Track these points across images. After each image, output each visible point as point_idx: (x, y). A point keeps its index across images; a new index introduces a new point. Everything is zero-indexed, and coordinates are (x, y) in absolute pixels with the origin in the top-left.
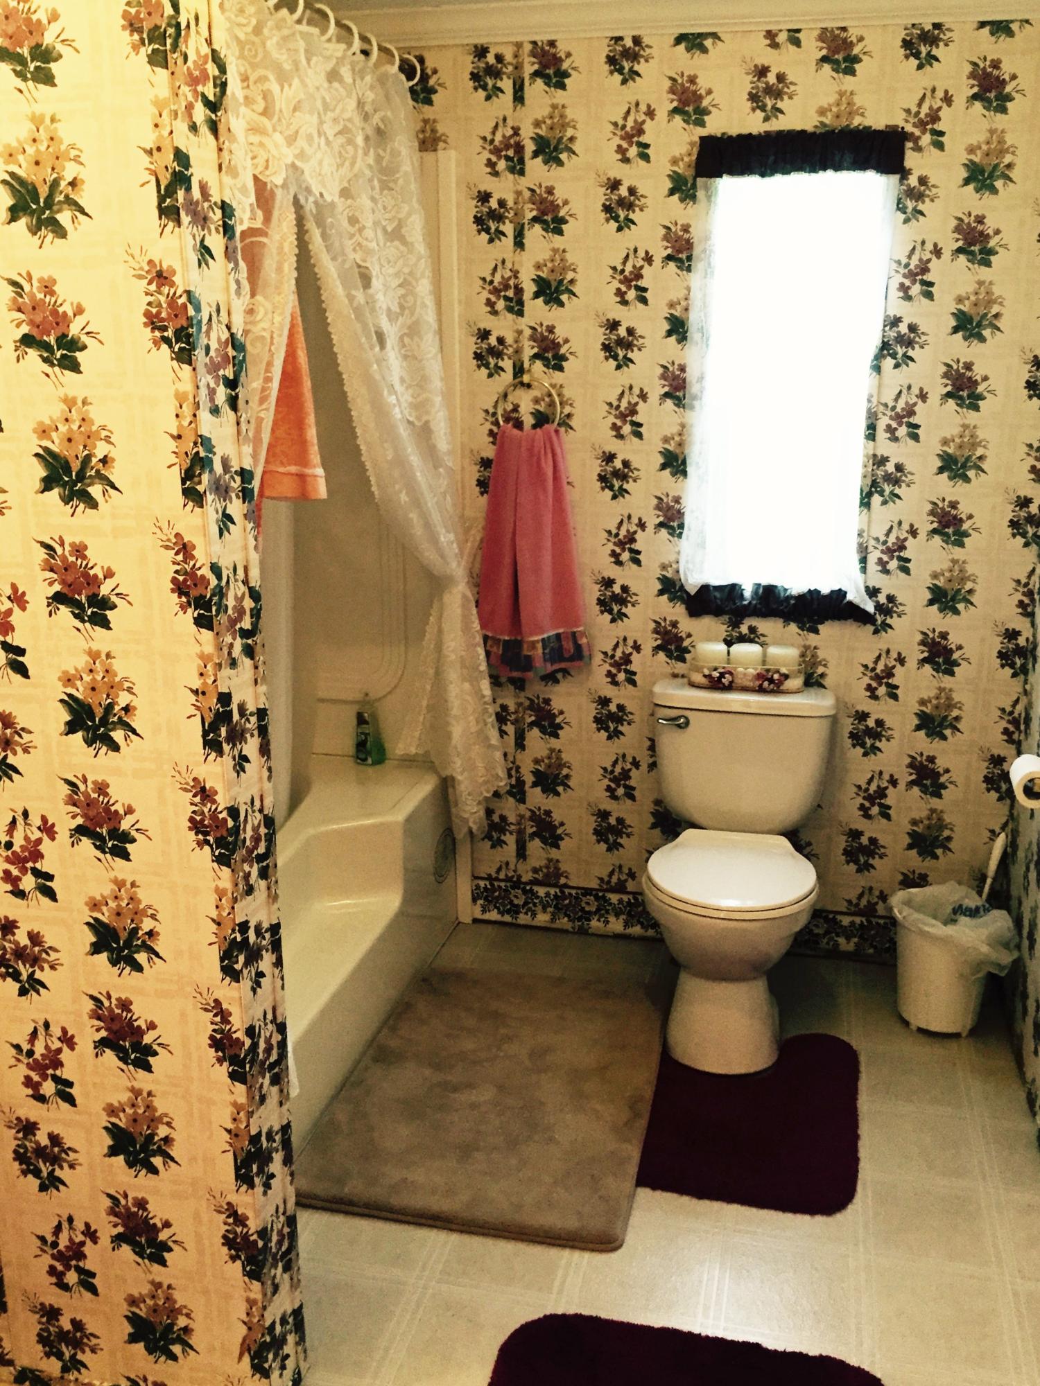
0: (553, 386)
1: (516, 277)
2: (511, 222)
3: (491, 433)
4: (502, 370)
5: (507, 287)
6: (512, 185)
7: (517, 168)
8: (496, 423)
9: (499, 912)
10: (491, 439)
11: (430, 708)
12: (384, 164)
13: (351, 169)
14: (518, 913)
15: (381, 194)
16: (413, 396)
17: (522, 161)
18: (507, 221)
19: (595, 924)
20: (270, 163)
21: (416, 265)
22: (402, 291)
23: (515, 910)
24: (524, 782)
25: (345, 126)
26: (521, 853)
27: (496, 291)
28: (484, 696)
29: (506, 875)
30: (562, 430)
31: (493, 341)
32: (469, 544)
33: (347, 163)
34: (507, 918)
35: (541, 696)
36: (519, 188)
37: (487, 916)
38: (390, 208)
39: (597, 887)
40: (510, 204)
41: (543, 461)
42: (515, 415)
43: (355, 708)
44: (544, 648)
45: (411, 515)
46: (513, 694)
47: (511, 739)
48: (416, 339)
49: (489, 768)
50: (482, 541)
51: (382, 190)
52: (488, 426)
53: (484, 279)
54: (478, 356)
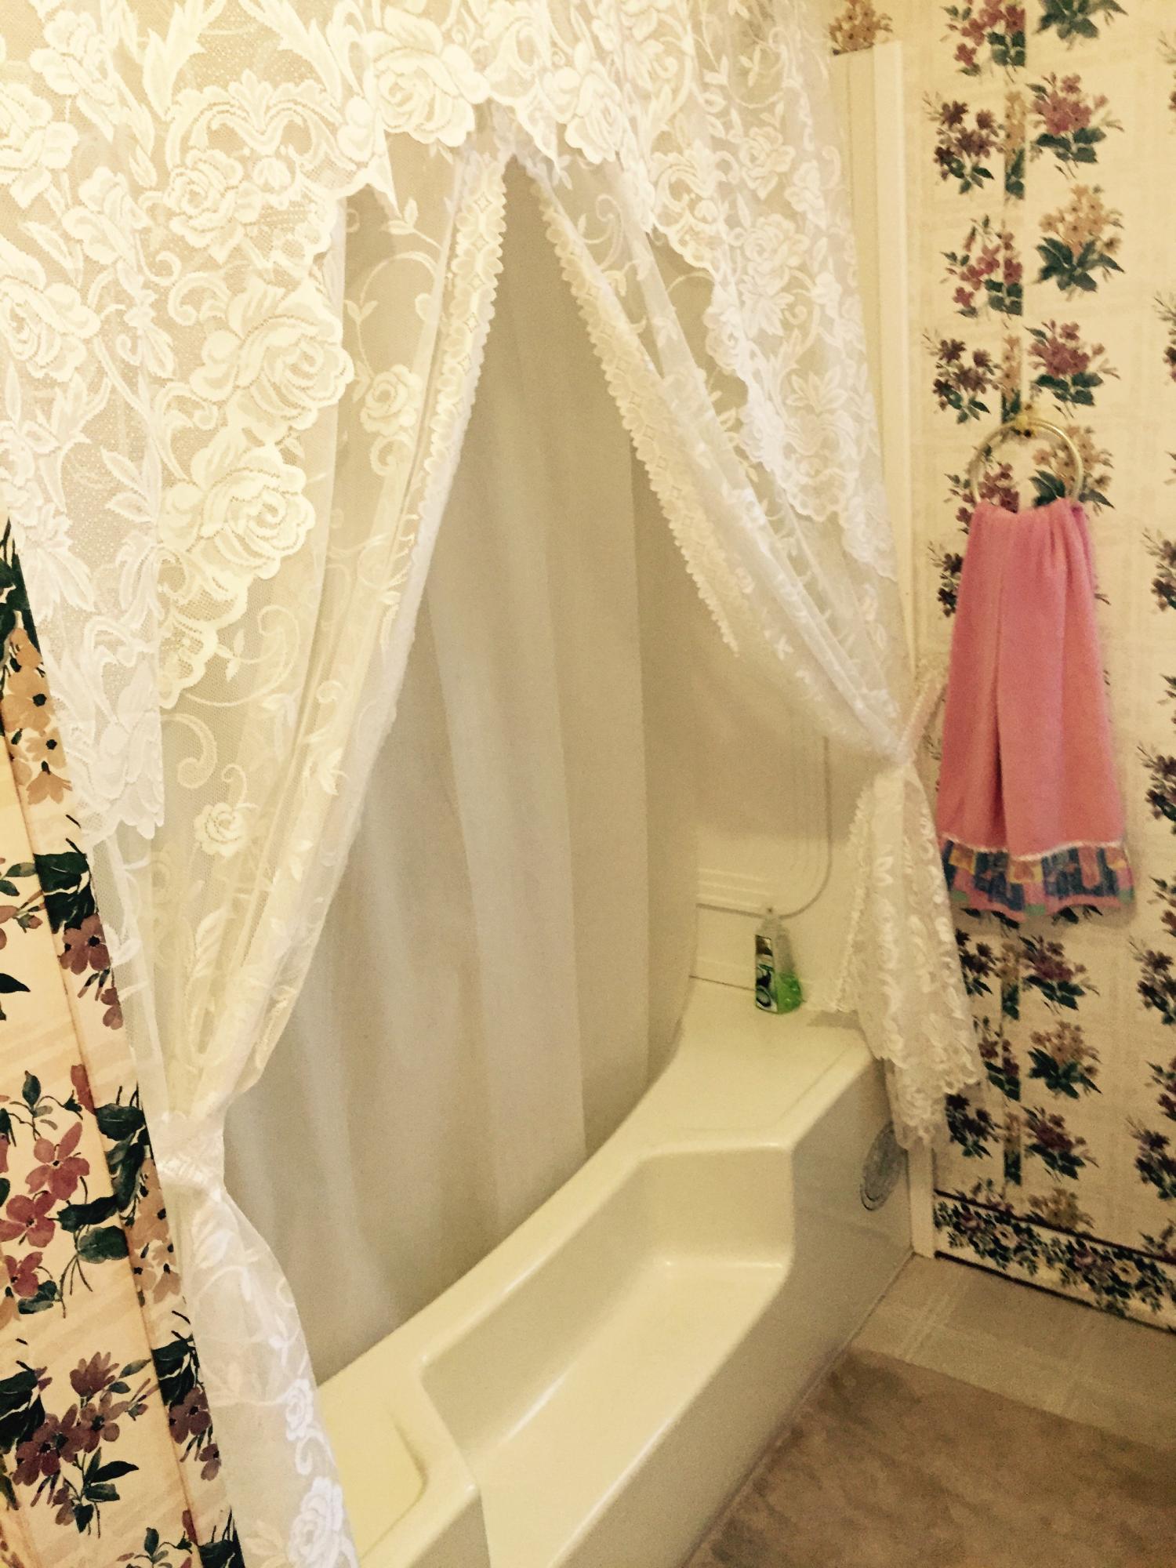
0: (1072, 431)
1: (1008, 246)
2: (1000, 150)
3: (964, 515)
4: (983, 408)
5: (992, 265)
6: (1002, 84)
7: (1012, 51)
8: (970, 499)
9: (978, 1251)
10: (963, 525)
11: (858, 947)
12: (751, 83)
13: (674, 99)
14: (1006, 1259)
15: (746, 134)
16: (808, 475)
17: (1019, 40)
18: (993, 150)
19: (1136, 1304)
20: (437, 107)
21: (809, 252)
22: (789, 298)
23: (1000, 1253)
24: (1016, 1068)
25: (661, 23)
26: (1013, 1170)
27: (973, 275)
28: (940, 943)
29: (989, 1200)
30: (1088, 506)
31: (967, 360)
32: (921, 698)
33: (667, 90)
34: (990, 1262)
35: (1047, 940)
36: (1014, 88)
37: (957, 1252)
38: (762, 157)
39: (1143, 1250)
40: (999, 118)
41: (1047, 564)
42: (1003, 483)
43: (754, 927)
44: (1046, 874)
45: (799, 674)
46: (998, 930)
47: (993, 1000)
48: (813, 378)
49: (953, 1050)
50: (944, 689)
51: (747, 126)
52: (959, 503)
53: (952, 257)
54: (942, 388)
